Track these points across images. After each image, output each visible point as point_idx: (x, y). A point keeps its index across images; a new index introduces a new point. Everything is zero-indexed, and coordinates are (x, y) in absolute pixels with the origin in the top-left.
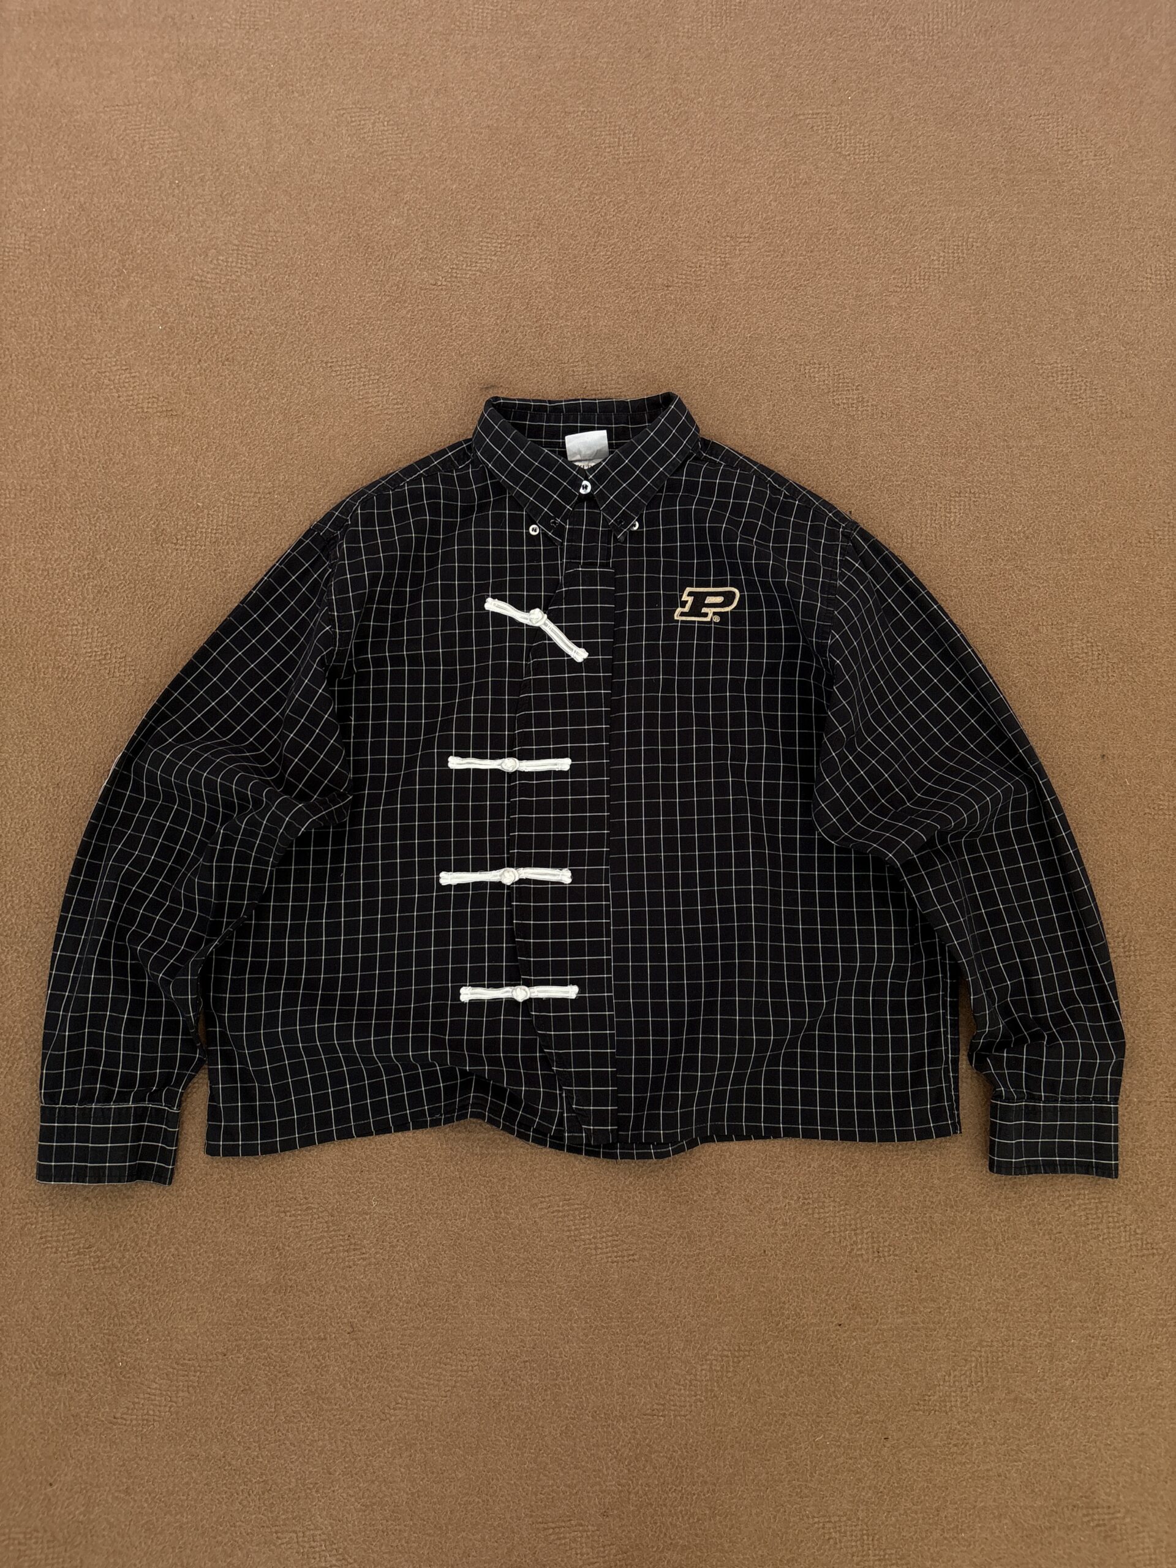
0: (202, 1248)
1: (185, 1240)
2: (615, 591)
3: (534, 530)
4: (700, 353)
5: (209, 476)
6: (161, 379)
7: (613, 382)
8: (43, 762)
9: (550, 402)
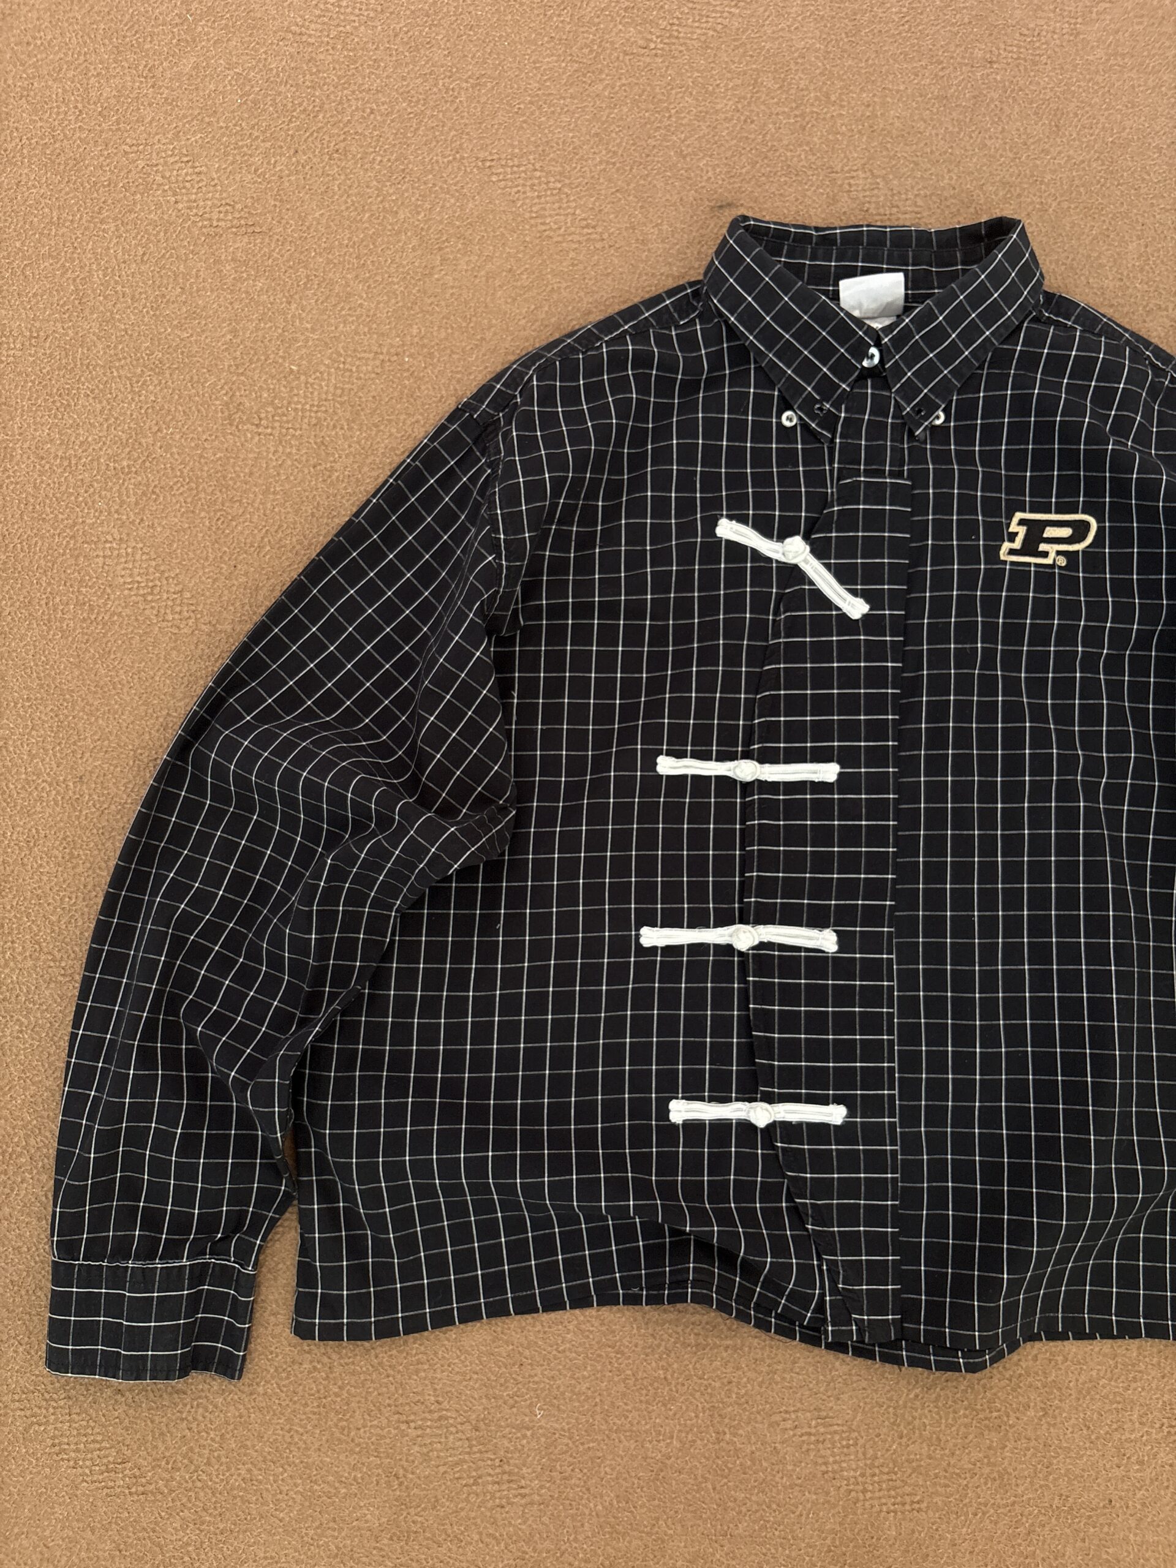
0: (285, 1471)
1: (260, 1459)
2: (912, 514)
3: (788, 419)
4: (1038, 162)
5: (309, 326)
6: (238, 179)
7: (908, 203)
8: (59, 744)
9: (817, 229)
